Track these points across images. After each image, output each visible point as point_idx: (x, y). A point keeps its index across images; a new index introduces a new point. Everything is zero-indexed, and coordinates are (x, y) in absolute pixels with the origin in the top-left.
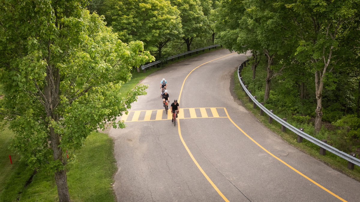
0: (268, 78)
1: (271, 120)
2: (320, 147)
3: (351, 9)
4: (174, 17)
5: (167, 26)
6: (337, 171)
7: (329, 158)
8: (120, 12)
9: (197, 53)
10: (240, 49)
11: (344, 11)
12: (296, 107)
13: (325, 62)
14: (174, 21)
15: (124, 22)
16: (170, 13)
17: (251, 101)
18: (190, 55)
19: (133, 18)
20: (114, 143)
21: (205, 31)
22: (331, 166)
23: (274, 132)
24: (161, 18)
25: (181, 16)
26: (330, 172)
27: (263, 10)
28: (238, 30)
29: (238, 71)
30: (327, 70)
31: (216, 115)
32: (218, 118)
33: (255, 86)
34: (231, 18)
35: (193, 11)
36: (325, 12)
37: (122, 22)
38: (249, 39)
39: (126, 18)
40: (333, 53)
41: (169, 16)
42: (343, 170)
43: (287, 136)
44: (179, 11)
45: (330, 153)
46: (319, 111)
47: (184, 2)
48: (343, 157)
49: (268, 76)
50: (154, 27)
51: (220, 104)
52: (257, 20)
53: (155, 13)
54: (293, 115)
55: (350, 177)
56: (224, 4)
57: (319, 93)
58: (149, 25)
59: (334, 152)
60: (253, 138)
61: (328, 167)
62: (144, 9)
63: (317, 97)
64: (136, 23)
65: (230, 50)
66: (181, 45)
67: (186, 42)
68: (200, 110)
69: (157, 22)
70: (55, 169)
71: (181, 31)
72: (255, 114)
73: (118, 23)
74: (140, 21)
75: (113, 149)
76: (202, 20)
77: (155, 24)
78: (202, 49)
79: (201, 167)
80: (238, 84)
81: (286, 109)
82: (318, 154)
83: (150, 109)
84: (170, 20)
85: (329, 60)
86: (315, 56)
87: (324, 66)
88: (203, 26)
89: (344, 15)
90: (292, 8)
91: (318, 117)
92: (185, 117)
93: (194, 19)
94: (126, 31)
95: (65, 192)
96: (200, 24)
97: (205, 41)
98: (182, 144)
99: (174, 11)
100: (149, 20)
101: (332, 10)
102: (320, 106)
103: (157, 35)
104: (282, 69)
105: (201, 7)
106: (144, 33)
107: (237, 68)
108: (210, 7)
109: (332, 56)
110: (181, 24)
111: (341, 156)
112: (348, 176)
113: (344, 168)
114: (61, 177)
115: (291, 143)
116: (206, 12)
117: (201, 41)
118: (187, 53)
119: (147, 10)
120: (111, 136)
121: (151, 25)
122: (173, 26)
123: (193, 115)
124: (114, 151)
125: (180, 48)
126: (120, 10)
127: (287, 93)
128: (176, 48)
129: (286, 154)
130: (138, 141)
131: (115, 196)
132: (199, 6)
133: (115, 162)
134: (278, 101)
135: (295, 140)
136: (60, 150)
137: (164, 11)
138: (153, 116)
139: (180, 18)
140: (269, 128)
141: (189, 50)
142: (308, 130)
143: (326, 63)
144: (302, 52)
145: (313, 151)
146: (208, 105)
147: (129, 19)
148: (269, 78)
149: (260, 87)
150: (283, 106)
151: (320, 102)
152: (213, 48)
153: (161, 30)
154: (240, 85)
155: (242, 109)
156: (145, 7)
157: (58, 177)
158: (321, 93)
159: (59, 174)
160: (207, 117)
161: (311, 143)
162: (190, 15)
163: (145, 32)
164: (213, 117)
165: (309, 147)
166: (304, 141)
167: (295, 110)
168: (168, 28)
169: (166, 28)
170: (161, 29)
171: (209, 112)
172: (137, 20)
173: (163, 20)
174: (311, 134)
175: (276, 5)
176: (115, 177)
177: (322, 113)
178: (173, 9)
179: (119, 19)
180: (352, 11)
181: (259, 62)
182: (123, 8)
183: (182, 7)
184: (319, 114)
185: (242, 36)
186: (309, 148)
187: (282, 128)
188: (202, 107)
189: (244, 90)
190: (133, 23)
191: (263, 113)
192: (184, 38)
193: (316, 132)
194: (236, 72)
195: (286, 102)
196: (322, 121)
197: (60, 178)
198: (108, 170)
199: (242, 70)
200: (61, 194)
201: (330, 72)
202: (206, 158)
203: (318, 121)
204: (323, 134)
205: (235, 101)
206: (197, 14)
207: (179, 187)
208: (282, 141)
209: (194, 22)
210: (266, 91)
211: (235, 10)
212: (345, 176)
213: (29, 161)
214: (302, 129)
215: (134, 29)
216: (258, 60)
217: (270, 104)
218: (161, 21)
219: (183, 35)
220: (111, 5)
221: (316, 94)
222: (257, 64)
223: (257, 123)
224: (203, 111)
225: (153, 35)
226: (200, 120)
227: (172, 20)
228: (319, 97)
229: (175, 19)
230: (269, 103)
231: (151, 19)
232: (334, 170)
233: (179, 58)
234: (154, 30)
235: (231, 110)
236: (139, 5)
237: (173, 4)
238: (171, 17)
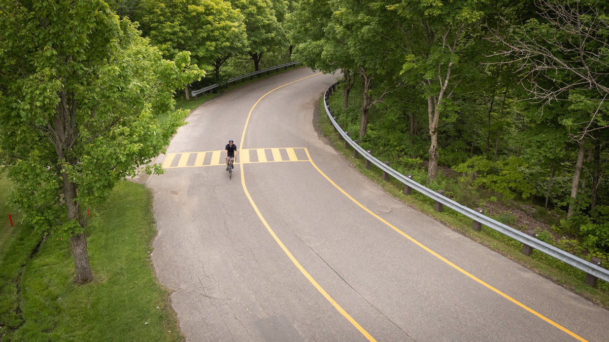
0: (365, 106)
1: (369, 165)
2: (436, 201)
3: (475, 11)
4: (236, 24)
5: (227, 36)
6: (458, 233)
7: (447, 216)
8: (162, 18)
9: (268, 74)
10: (327, 67)
11: (465, 13)
12: (403, 147)
13: (441, 84)
14: (237, 30)
15: (167, 32)
16: (231, 18)
17: (341, 138)
18: (259, 75)
19: (180, 25)
20: (153, 197)
21: (280, 43)
22: (449, 227)
23: (372, 180)
24: (218, 25)
25: (246, 23)
26: (448, 234)
27: (356, 13)
28: (322, 41)
29: (325, 97)
30: (445, 94)
31: (293, 157)
32: (296, 162)
33: (347, 118)
34: (314, 25)
35: (262, 16)
36: (440, 15)
37: (164, 31)
38: (338, 54)
39: (170, 26)
40: (453, 72)
41: (229, 23)
42: (467, 231)
43: (389, 186)
44: (242, 16)
45: (449, 209)
46: (434, 151)
47: (250, 3)
48: (466, 214)
49: (365, 104)
50: (209, 38)
51: (299, 143)
52: (348, 27)
53: (210, 18)
54: (399, 157)
55: (476, 241)
56: (303, 5)
57: (433, 127)
58: (201, 35)
59: (454, 208)
60: (343, 188)
61: (446, 228)
62: (194, 14)
63: (430, 133)
64: (183, 32)
65: (313, 69)
66: (247, 62)
67: (253, 58)
68: (271, 151)
69: (212, 31)
70: (70, 232)
71: (246, 42)
72: (347, 156)
73: (160, 33)
74: (189, 29)
75: (152, 206)
76: (274, 28)
77: (209, 34)
78: (275, 68)
79: (272, 228)
80: (325, 116)
81: (390, 149)
82: (432, 210)
83: (203, 151)
84: (230, 27)
85: (446, 81)
86: (428, 76)
87: (439, 90)
88: (276, 36)
89: (466, 19)
90: (396, 10)
91: (432, 159)
92: (251, 161)
93: (264, 26)
94: (169, 43)
95: (84, 264)
96: (272, 34)
97: (280, 57)
98: (247, 198)
99: (236, 16)
100: (202, 29)
101: (449, 12)
102: (435, 145)
103: (213, 49)
104: (383, 94)
105: (274, 11)
106: (195, 47)
107: (323, 94)
108: (285, 9)
109: (450, 76)
110: (246, 34)
111: (463, 213)
112: (472, 239)
113: (468, 229)
114: (79, 243)
115: (395, 196)
116: (280, 16)
117: (274, 56)
118: (255, 73)
119: (199, 14)
120: (149, 187)
121: (205, 35)
122: (235, 36)
123: (262, 157)
124: (152, 208)
125: (245, 67)
126: (161, 15)
127: (392, 127)
128: (240, 66)
129: (389, 211)
130: (186, 194)
131: (154, 269)
132: (271, 9)
133: (154, 222)
134: (379, 139)
135: (402, 191)
136: (77, 206)
137: (222, 16)
138: (208, 159)
139: (244, 26)
140: (366, 174)
141: (257, 69)
142: (419, 178)
143: (443, 85)
144: (409, 71)
145: (426, 207)
146: (282, 144)
147: (174, 27)
148: (366, 108)
149: (355, 120)
150: (385, 145)
151: (436, 139)
152: (291, 66)
153: (218, 42)
154: (327, 116)
155: (330, 149)
156: (195, 11)
157: (75, 243)
158: (437, 127)
159: (76, 240)
160: (281, 160)
161: (423, 195)
162: (257, 21)
163: (197, 45)
164: (289, 160)
165: (420, 200)
166: (414, 193)
167: (401, 151)
168: (228, 40)
169: (225, 40)
170: (218, 40)
171: (284, 155)
172: (184, 28)
173: (221, 28)
174: (423, 183)
175: (375, 5)
176: (154, 243)
177: (438, 154)
178: (234, 14)
179: (160, 27)
180: (477, 13)
181: (352, 85)
182: (166, 12)
183: (247, 11)
184: (434, 155)
185: (328, 49)
186: (420, 203)
187: (384, 174)
188: (274, 147)
189: (332, 124)
190: (179, 32)
191: (357, 155)
192: (250, 53)
193: (429, 180)
194: (321, 99)
195: (390, 140)
196: (438, 165)
197: (77, 245)
198: (144, 234)
199: (330, 96)
200: (79, 266)
201: (448, 97)
202: (278, 217)
203: (432, 165)
204: (439, 183)
205: (319, 139)
206: (268, 20)
207: (240, 256)
208: (383, 193)
209: (264, 31)
210: (362, 125)
211: (319, 13)
212: (469, 240)
213: (34, 221)
214: (410, 177)
215: (180, 40)
216: (352, 82)
217: (368, 143)
218: (217, 29)
219: (249, 49)
220: (150, 8)
221: (430, 128)
222: (351, 88)
223: (350, 168)
224: (276, 153)
225: (207, 48)
226: (271, 165)
227: (233, 29)
228: (434, 133)
229: (237, 26)
230: (366, 141)
231: (204, 27)
232: (454, 232)
233: (243, 80)
234: (209, 43)
235: (314, 151)
236: (187, 8)
237: (235, 6)
238: (232, 24)
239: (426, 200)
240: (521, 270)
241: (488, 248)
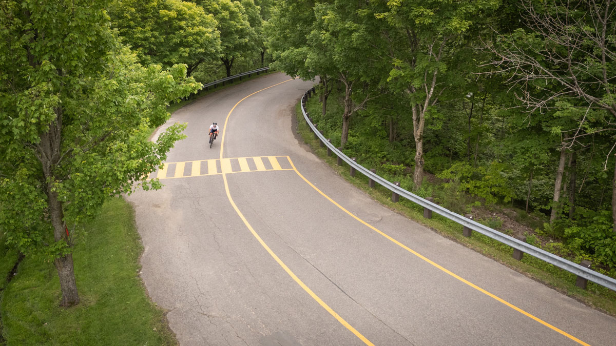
1: (354, 172)
2: (424, 207)
4: (210, 30)
5: (200, 42)
6: (450, 240)
7: (437, 223)
8: (132, 23)
9: (241, 80)
10: (307, 75)
12: (386, 153)
13: (427, 91)
14: (211, 36)
15: (139, 37)
16: (204, 23)
17: (323, 145)
18: (231, 81)
19: (152, 30)
20: (135, 211)
21: (253, 49)
22: (440, 233)
23: (359, 188)
24: (192, 31)
25: (219, 28)
26: (439, 241)
28: (305, 48)
29: (302, 104)
30: (431, 102)
31: (276, 166)
32: (280, 171)
33: (326, 125)
34: (293, 32)
35: (235, 21)
37: (135, 36)
38: (321, 61)
39: (141, 31)
40: (438, 80)
41: (202, 28)
42: (458, 237)
43: (377, 194)
44: (216, 21)
45: (438, 215)
46: (420, 158)
47: (222, 8)
48: (457, 221)
49: (346, 111)
50: (181, 44)
51: (281, 151)
52: (334, 34)
53: (183, 23)
54: (382, 163)
55: (468, 247)
57: (419, 134)
58: (174, 40)
59: (444, 214)
60: (331, 197)
61: (437, 235)
62: (166, 19)
63: (416, 140)
64: (155, 37)
65: (292, 76)
66: (218, 67)
67: (225, 64)
68: (253, 160)
69: (185, 37)
70: (58, 253)
71: (220, 48)
72: (331, 164)
73: (130, 39)
74: (160, 35)
75: (135, 221)
76: (248, 33)
77: (182, 40)
78: (247, 73)
79: (263, 241)
80: (303, 122)
81: (373, 156)
82: (421, 217)
83: (182, 161)
84: (204, 33)
85: (432, 89)
87: (425, 98)
88: (249, 41)
91: (418, 166)
92: (233, 171)
93: (237, 31)
94: (141, 49)
95: (71, 286)
96: (246, 39)
97: (251, 62)
98: (234, 210)
99: (209, 21)
100: (174, 34)
102: (421, 152)
103: (187, 55)
104: (365, 101)
105: (246, 16)
106: (168, 53)
107: (299, 100)
108: (258, 15)
109: (436, 84)
110: (220, 41)
111: (454, 219)
112: (464, 245)
113: (458, 235)
114: (65, 264)
115: (383, 204)
116: (253, 21)
117: (246, 62)
118: (227, 79)
119: (171, 19)
120: (129, 201)
121: (178, 41)
122: (209, 42)
123: (245, 167)
124: (136, 223)
125: (215, 72)
126: (131, 20)
127: (374, 133)
128: (210, 71)
129: (379, 219)
130: (169, 207)
131: (145, 288)
132: (243, 14)
133: (139, 238)
134: (361, 145)
135: (389, 198)
136: (64, 225)
137: (195, 22)
138: (188, 170)
139: (217, 33)
140: (352, 182)
141: (229, 75)
142: (406, 184)
143: (429, 92)
144: (396, 78)
145: (415, 214)
146: (264, 152)
147: (145, 32)
148: (347, 114)
149: (334, 126)
150: (367, 152)
151: (421, 146)
152: (263, 72)
153: (192, 48)
154: (305, 123)
155: (312, 157)
156: (167, 16)
157: (62, 264)
158: (422, 134)
159: (63, 261)
160: (264, 169)
161: (411, 202)
162: (230, 26)
163: (169, 51)
164: (273, 169)
165: (409, 207)
166: (401, 200)
167: (383, 158)
168: (202, 46)
169: (199, 46)
170: (191, 46)
171: (267, 163)
172: (156, 33)
173: (194, 34)
174: (410, 189)
175: (363, 12)
176: (142, 260)
177: (423, 161)
178: (208, 19)
179: (130, 32)
180: (466, 23)
181: (330, 91)
182: (137, 17)
183: (220, 16)
184: (420, 162)
185: (312, 57)
186: (409, 210)
187: (370, 182)
188: (255, 156)
189: (312, 131)
190: (151, 37)
191: (341, 162)
192: (222, 59)
193: (416, 187)
194: (298, 105)
195: (371, 146)
196: (424, 170)
197: (64, 267)
198: (130, 251)
199: (306, 103)
200: (66, 289)
201: (433, 105)
202: (269, 229)
203: (418, 172)
204: (426, 190)
205: (300, 146)
206: (241, 26)
207: (235, 271)
208: (372, 201)
209: (238, 37)
210: (344, 132)
211: (299, 20)
212: (462, 246)
213: (21, 243)
214: (397, 184)
215: (152, 46)
216: (329, 89)
217: (350, 150)
218: (191, 35)
219: (223, 55)
220: (119, 13)
221: (415, 135)
222: (329, 94)
223: (335, 176)
224: (258, 161)
225: (181, 55)
226: (255, 175)
227: (208, 34)
228: (419, 140)
229: (211, 32)
230: (348, 148)
231: (176, 32)
232: (446, 239)
233: (216, 86)
234: (182, 49)
235: (298, 160)
236: (158, 12)
237: (208, 11)
238: (206, 30)
239: (414, 206)
240: (514, 274)
241: (480, 253)
